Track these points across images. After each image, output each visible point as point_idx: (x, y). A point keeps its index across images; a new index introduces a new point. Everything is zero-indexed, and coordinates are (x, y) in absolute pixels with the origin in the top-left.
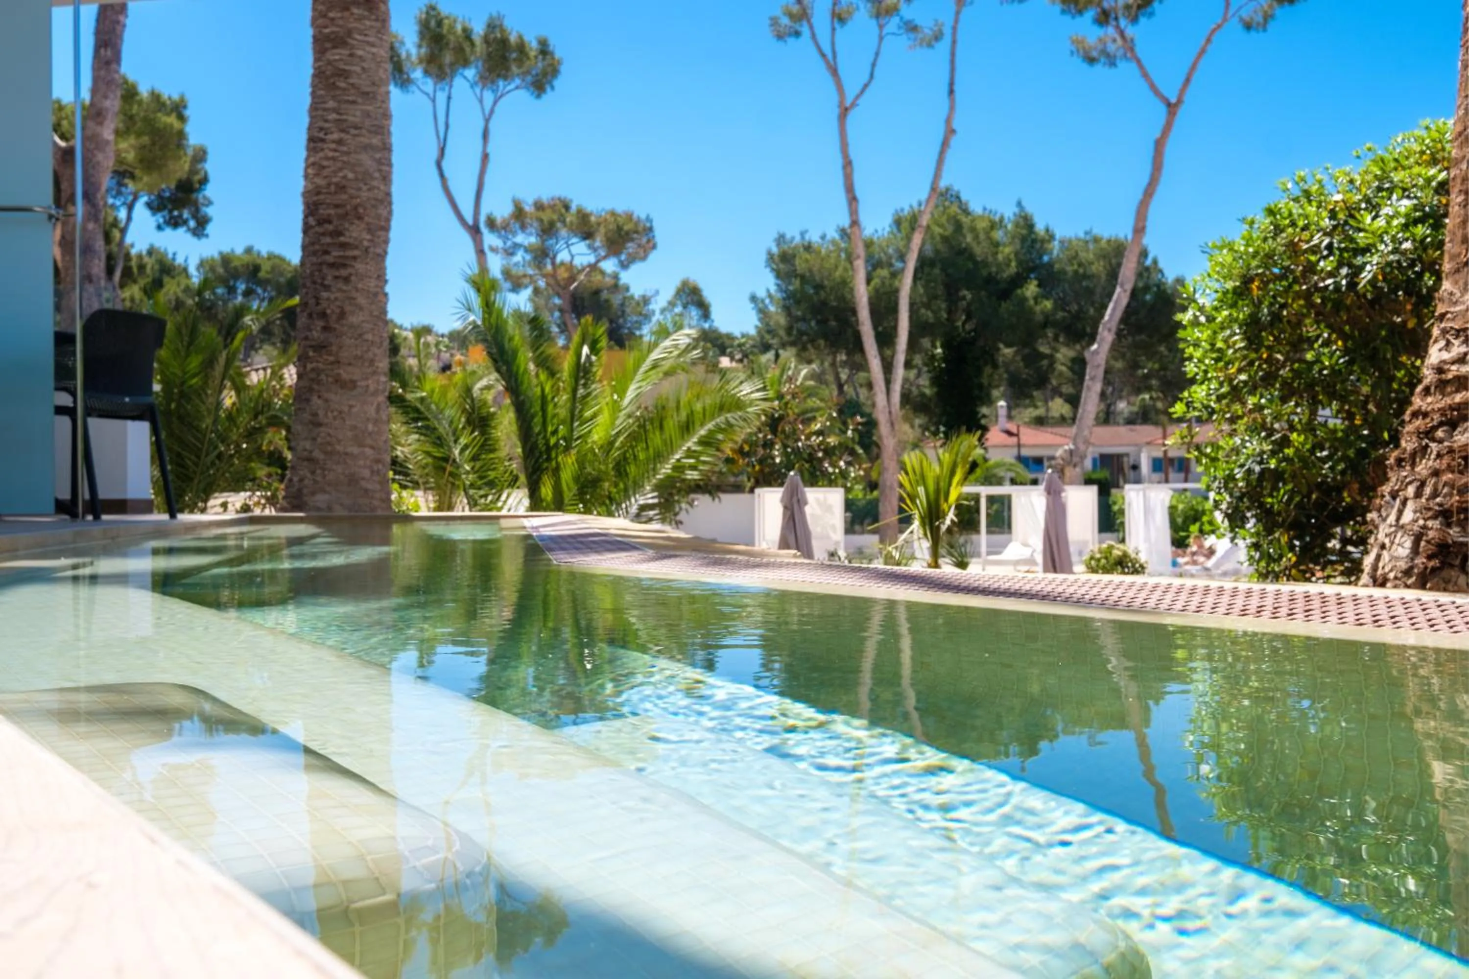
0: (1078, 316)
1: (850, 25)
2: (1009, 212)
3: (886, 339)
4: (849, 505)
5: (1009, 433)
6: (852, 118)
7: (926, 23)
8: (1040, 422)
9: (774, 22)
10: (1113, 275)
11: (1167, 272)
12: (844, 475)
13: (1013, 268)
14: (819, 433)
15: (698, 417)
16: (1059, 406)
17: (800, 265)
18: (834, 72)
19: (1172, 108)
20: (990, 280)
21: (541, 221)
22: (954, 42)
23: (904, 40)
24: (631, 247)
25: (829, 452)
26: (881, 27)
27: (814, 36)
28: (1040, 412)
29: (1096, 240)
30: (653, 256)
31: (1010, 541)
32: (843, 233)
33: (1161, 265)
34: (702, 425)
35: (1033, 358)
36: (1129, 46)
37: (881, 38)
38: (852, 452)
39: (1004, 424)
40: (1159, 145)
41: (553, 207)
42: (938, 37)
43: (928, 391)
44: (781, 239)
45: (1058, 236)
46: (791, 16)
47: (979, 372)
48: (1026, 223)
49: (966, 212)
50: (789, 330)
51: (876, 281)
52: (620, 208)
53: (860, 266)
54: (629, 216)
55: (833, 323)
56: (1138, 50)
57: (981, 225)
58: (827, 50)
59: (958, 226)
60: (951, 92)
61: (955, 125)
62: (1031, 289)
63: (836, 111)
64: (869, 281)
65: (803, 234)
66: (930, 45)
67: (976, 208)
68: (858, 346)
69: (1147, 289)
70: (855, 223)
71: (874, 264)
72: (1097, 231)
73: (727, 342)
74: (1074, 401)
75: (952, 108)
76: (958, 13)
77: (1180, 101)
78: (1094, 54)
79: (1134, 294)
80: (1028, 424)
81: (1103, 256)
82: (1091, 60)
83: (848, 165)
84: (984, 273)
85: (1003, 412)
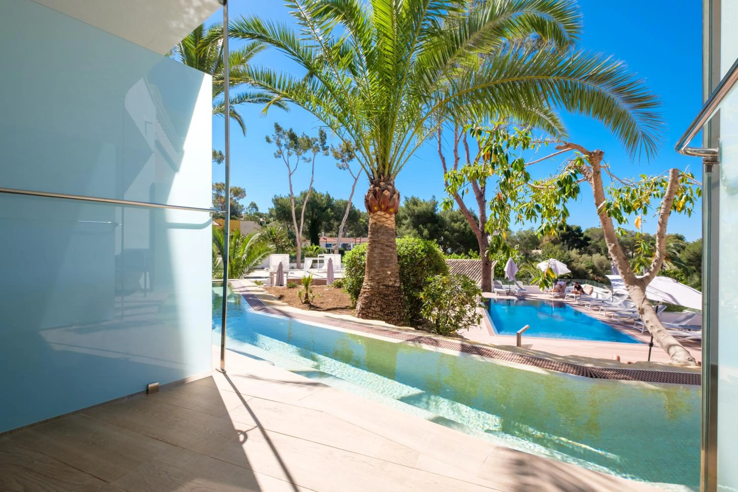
0: (339, 216)
1: (291, 156)
2: (325, 193)
3: (298, 219)
4: (290, 257)
5: (324, 239)
6: (292, 176)
7: (308, 158)
8: (331, 236)
9: (275, 154)
10: (346, 208)
11: (356, 208)
12: (289, 251)
13: (326, 205)
14: (284, 242)
15: (262, 251)
16: (334, 234)
17: (279, 202)
18: (288, 166)
19: (356, 180)
20: (321, 208)
21: (217, 188)
22: (313, 163)
23: (303, 161)
24: (240, 195)
25: (286, 246)
26: (298, 158)
27: (284, 158)
28: (331, 234)
29: (342, 201)
30: (245, 198)
31: (324, 265)
32: (289, 195)
33: (355, 206)
34: (263, 253)
35: (330, 224)
36: (348, 168)
37: (298, 160)
38: (291, 246)
39: (323, 237)
40: (354, 187)
41: (220, 185)
42: (310, 161)
43: (307, 230)
44: (275, 196)
45: (335, 199)
46: (278, 153)
47: (318, 226)
48: (328, 196)
49: (316, 193)
50: (277, 216)
51: (297, 207)
52: (237, 187)
53: (293, 204)
54: (239, 188)
55: (287, 215)
56: (350, 168)
57: (319, 196)
58: (287, 161)
59: (314, 196)
60: (313, 173)
61: (314, 179)
62: (329, 210)
63: (288, 174)
64: (295, 206)
65: (280, 195)
66: (308, 162)
67: (318, 192)
68: (291, 220)
69: (352, 211)
70: (292, 193)
71: (296, 203)
72: (343, 199)
73: (262, 215)
74: (337, 233)
75: (313, 176)
76: (314, 157)
77: (357, 178)
78: (341, 167)
79: (350, 212)
80: (328, 237)
81: (344, 204)
82: (340, 168)
83: (291, 186)
84: (319, 206)
85: (323, 234)
